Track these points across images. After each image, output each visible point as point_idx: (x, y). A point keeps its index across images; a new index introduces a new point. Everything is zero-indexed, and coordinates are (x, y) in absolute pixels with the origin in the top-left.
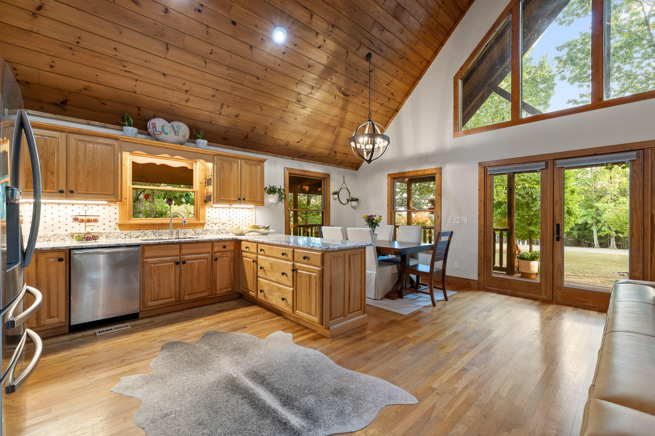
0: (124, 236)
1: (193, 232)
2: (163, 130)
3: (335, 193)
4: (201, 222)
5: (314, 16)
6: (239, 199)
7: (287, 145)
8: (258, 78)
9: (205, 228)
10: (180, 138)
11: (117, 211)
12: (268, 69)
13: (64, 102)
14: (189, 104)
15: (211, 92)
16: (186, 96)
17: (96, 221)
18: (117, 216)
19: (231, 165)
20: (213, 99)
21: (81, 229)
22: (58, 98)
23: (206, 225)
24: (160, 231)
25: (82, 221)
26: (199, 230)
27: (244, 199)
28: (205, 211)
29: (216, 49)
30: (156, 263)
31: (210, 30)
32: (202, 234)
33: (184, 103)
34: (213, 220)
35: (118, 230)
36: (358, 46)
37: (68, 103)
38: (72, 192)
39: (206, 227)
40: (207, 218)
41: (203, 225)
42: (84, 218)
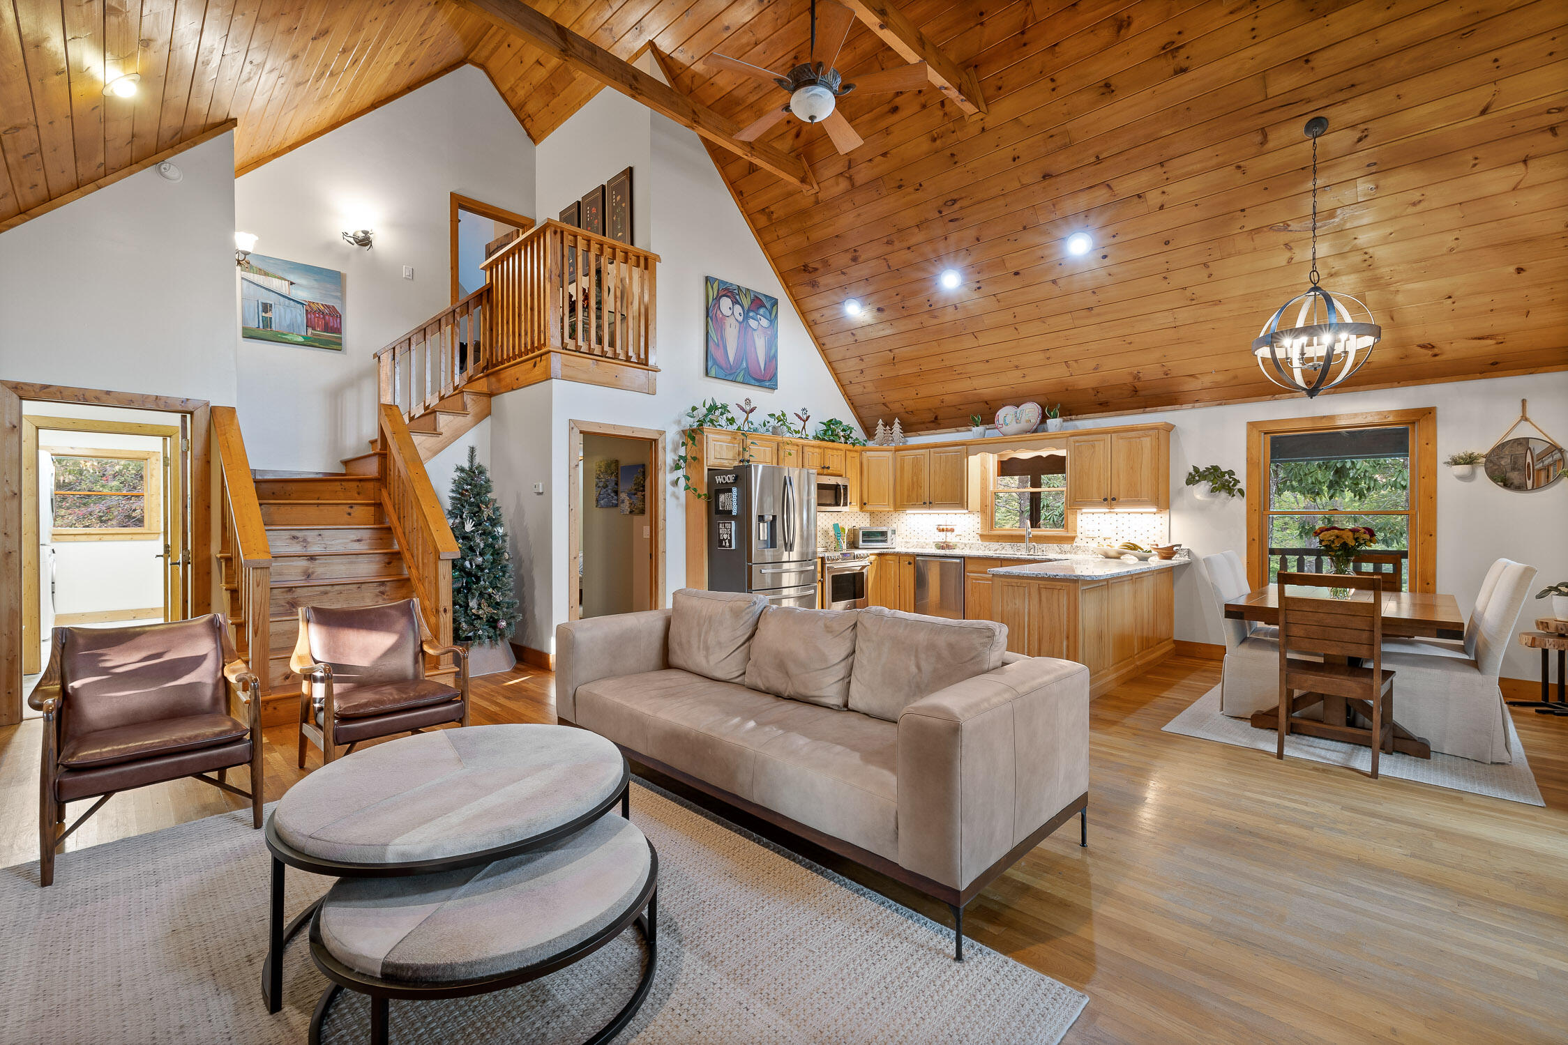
0: (983, 549)
1: (1057, 549)
2: (1005, 420)
3: (1456, 462)
4: (1069, 535)
5: (1113, 184)
6: (1105, 500)
7: (1235, 377)
8: (1090, 309)
9: (1075, 544)
10: (1023, 425)
11: (979, 520)
12: (1095, 290)
13: (936, 418)
14: (1028, 379)
15: (1041, 356)
16: (1019, 373)
17: (952, 530)
18: (979, 526)
19: (1093, 447)
20: (1050, 361)
21: (941, 537)
22: (931, 416)
23: (1076, 540)
24: (1018, 544)
25: (943, 530)
26: (1066, 547)
27: (1114, 499)
28: (1076, 518)
29: (1017, 310)
30: (977, 579)
31: (999, 297)
32: (1070, 553)
33: (1022, 380)
34: (1087, 533)
35: (980, 542)
36: (1259, 138)
37: (939, 418)
38: (930, 503)
39: (1078, 542)
40: (1079, 530)
41: (1073, 539)
42: (945, 527)
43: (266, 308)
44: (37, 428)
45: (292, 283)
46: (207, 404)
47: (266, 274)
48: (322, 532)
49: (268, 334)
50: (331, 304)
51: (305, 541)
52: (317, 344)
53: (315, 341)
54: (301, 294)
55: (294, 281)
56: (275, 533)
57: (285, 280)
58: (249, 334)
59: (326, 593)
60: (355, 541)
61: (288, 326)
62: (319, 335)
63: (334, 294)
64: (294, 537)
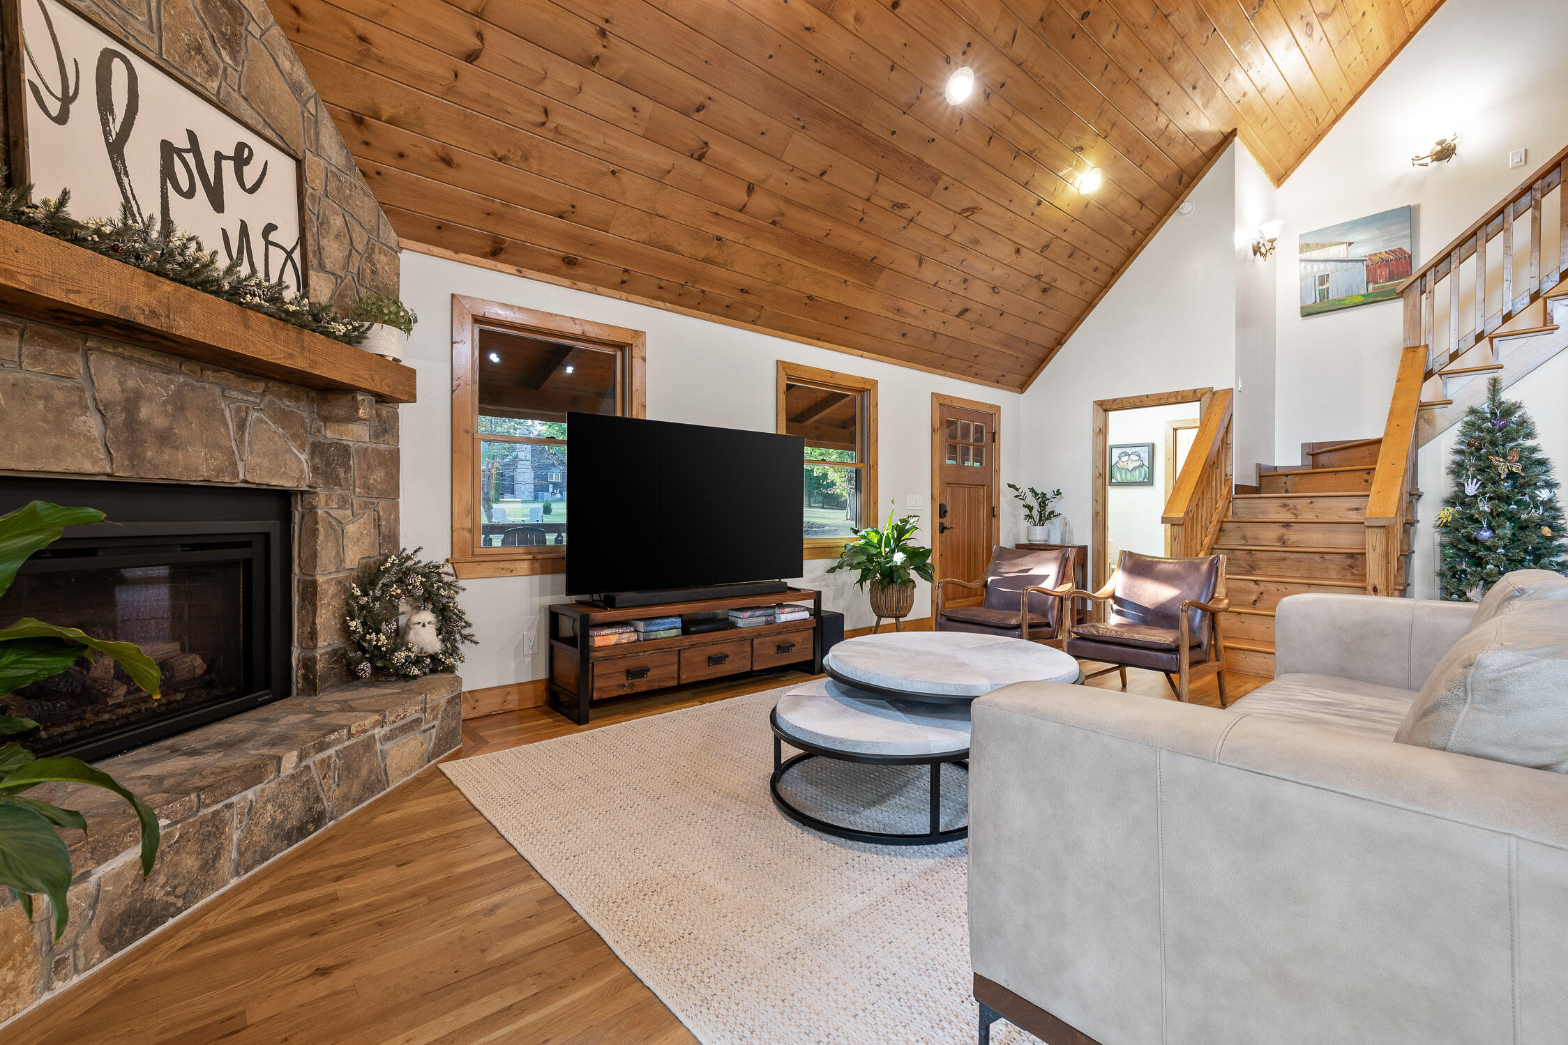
43: (1323, 279)
44: (1175, 430)
45: (1350, 244)
46: (1210, 389)
47: (1324, 246)
48: (1313, 500)
49: (1325, 306)
50: (1396, 247)
51: (1295, 508)
52: (1380, 298)
53: (1377, 295)
54: (1361, 251)
55: (1352, 241)
56: (1263, 501)
57: (1343, 243)
58: (1307, 313)
59: (1284, 559)
60: (1352, 510)
61: (1346, 291)
62: (1383, 287)
63: (1400, 234)
64: (1284, 505)
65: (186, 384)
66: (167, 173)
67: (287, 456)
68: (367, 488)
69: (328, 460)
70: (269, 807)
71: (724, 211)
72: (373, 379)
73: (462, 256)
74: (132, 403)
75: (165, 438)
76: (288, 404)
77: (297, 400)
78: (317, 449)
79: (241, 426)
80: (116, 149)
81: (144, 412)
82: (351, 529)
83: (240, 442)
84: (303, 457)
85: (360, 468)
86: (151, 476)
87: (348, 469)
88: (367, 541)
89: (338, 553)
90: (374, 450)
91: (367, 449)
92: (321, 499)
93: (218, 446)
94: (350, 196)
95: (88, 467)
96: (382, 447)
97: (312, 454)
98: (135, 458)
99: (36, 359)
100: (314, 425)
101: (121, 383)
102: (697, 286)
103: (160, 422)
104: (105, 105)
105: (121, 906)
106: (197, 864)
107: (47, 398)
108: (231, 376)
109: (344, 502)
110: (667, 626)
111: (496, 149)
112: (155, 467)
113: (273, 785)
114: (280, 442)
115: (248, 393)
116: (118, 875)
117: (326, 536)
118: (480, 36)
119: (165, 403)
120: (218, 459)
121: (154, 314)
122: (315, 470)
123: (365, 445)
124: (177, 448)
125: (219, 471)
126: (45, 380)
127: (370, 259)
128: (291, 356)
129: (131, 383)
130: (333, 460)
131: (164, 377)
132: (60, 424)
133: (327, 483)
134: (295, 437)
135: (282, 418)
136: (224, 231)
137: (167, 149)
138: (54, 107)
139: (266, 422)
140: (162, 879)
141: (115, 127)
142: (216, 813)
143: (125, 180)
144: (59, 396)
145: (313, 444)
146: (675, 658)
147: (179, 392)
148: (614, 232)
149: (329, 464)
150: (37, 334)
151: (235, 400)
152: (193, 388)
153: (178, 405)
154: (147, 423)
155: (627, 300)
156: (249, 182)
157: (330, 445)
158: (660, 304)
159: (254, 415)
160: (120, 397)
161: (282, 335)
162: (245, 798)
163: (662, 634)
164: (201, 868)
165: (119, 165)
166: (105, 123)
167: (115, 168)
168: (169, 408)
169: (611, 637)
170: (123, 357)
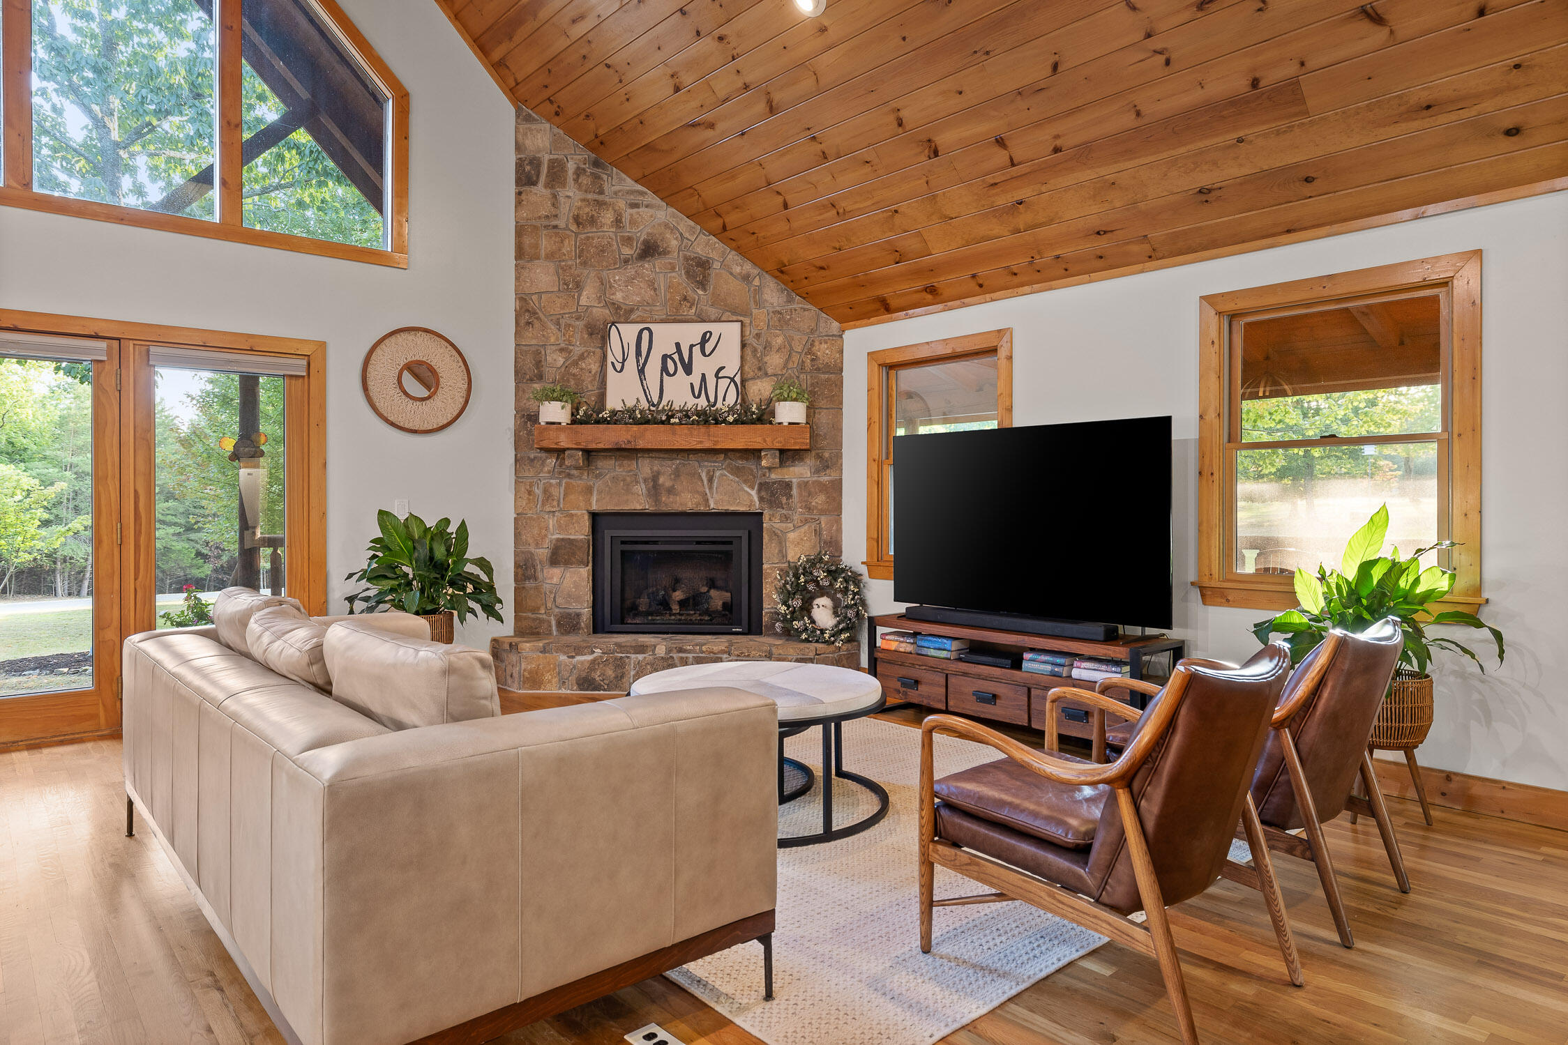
65: (680, 464)
66: (664, 369)
67: (741, 493)
68: (809, 509)
69: (772, 492)
70: (649, 667)
71: (998, 177)
72: (765, 441)
73: (872, 319)
74: (655, 478)
75: (671, 491)
76: (740, 463)
77: (747, 459)
78: (763, 487)
79: (711, 480)
80: (641, 372)
81: (661, 480)
82: (791, 536)
83: (711, 488)
84: (754, 493)
85: (800, 495)
86: (664, 509)
87: (790, 496)
88: (808, 544)
89: (781, 551)
90: (814, 482)
91: (808, 482)
92: (766, 518)
93: (698, 492)
94: (789, 320)
95: (639, 507)
96: (825, 479)
97: (759, 491)
98: (657, 501)
99: (620, 466)
100: (760, 472)
101: (651, 469)
102: (1046, 256)
103: (668, 484)
104: (638, 353)
105: (584, 675)
106: (613, 675)
107: (624, 480)
108: (703, 455)
109: (786, 518)
110: (937, 646)
111: (833, 245)
112: (666, 505)
113: (651, 657)
114: (735, 485)
115: (716, 462)
116: (582, 663)
117: (771, 540)
118: (778, 193)
119: (670, 475)
120: (698, 498)
121: (629, 442)
122: (761, 499)
123: (806, 480)
124: (676, 495)
125: (698, 504)
126: (624, 473)
127: (809, 352)
128: (701, 442)
129: (655, 468)
130: (777, 492)
131: (670, 462)
132: (628, 491)
133: (771, 508)
134: (745, 482)
135: (737, 471)
136: (691, 384)
137: (665, 358)
138: (618, 367)
139: (726, 475)
140: (598, 673)
141: (642, 361)
142: (621, 658)
143: (644, 382)
144: (628, 479)
145: (761, 484)
146: (943, 681)
147: (677, 468)
148: (936, 251)
149: (773, 494)
150: (620, 456)
151: (707, 467)
152: (684, 465)
153: (677, 474)
154: (663, 485)
155: (992, 300)
156: (708, 351)
157: (774, 483)
158: (1027, 289)
159: (718, 473)
160: (650, 475)
161: (695, 433)
162: (637, 658)
163: (932, 652)
164: (616, 677)
165: (643, 377)
166: (638, 361)
167: (641, 379)
168: (673, 476)
169: (893, 643)
170: (652, 457)
